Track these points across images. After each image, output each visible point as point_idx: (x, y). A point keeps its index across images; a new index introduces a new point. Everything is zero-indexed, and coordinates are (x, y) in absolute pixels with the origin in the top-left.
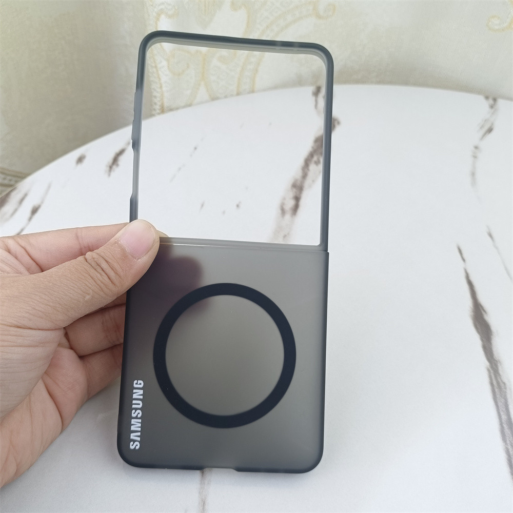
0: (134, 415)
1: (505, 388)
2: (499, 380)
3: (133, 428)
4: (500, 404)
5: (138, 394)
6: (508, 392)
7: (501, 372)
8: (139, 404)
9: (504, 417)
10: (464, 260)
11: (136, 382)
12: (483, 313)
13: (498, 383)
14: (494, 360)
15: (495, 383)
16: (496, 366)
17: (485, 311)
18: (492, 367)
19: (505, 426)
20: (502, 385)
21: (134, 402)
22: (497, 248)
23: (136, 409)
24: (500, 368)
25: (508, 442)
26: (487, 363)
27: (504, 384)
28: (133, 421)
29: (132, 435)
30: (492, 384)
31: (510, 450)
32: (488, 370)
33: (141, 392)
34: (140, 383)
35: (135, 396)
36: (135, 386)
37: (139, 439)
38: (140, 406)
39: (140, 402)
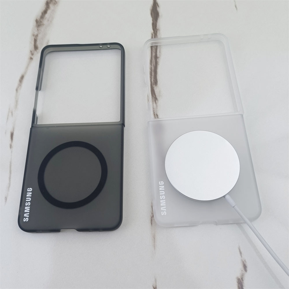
0: (26, 205)
3: (26, 211)
5: (29, 194)
7: (158, 34)
8: (29, 199)
9: (154, 54)
11: (28, 189)
12: (157, 7)
14: (156, 29)
16: (157, 32)
17: (158, 6)
19: (153, 58)
21: (27, 198)
23: (28, 202)
25: (153, 65)
26: (152, 31)
28: (26, 208)
29: (25, 214)
32: (152, 34)
33: (31, 193)
34: (31, 189)
35: (27, 196)
36: (28, 191)
37: (28, 216)
38: (30, 200)
39: (30, 198)
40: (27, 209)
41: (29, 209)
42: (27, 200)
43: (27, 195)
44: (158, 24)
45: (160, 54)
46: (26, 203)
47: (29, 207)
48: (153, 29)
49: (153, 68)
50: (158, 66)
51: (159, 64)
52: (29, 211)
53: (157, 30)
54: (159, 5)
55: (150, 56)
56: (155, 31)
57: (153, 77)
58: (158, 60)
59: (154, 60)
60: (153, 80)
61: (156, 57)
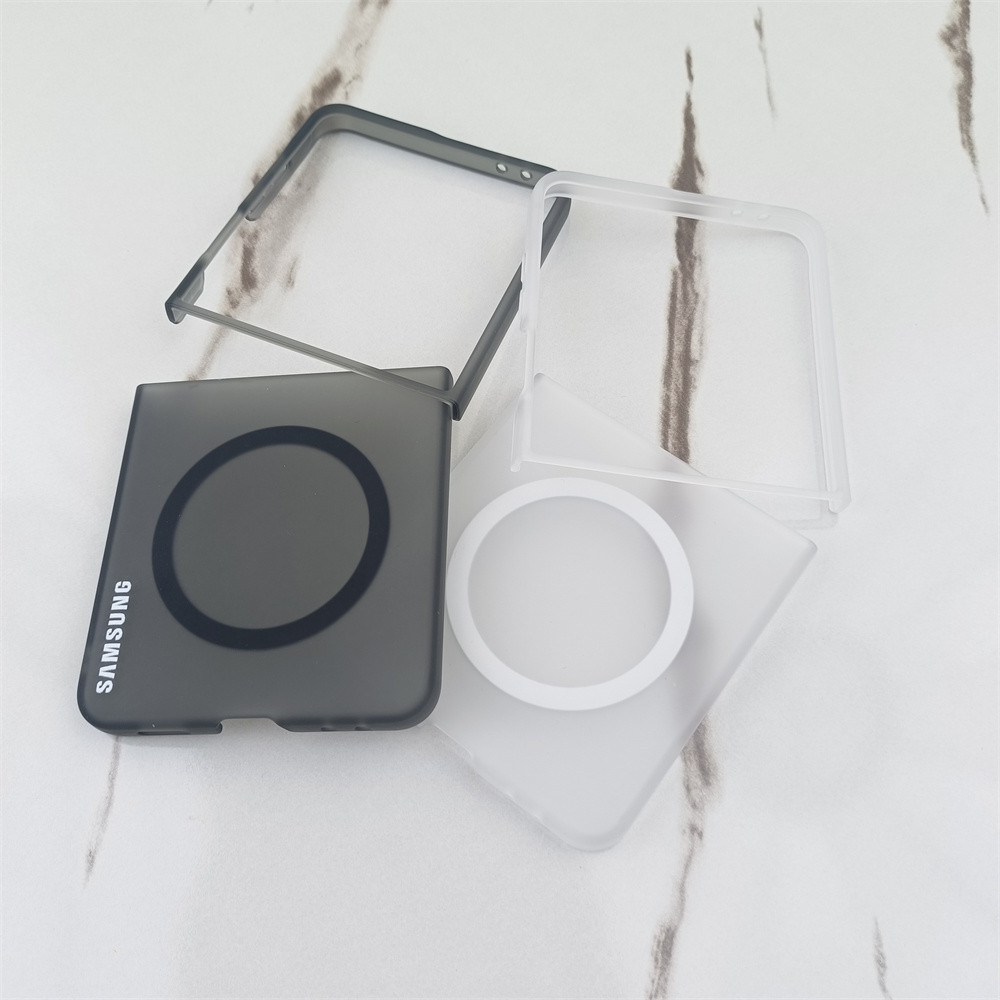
0: (109, 637)
1: (696, 303)
2: (689, 289)
3: (105, 658)
4: (677, 327)
5: (120, 603)
6: (699, 307)
7: (696, 276)
8: (120, 619)
9: (678, 348)
10: (691, 77)
11: (119, 584)
12: (698, 174)
13: (685, 295)
14: (691, 255)
15: (679, 294)
16: (692, 266)
17: (701, 171)
18: (682, 267)
19: (676, 362)
20: (691, 297)
21: (112, 616)
22: (763, 50)
23: (114, 627)
24: (697, 270)
25: (673, 386)
26: (677, 262)
27: (697, 295)
28: (107, 647)
29: (102, 669)
30: (673, 296)
31: (672, 399)
32: (675, 274)
33: (126, 599)
34: (126, 586)
35: (114, 607)
36: (117, 590)
37: (112, 675)
38: (120, 623)
39: (122, 616)
40: (111, 652)
41: (117, 652)
42: (111, 623)
43: (113, 605)
44: (696, 238)
45: (701, 351)
46: (110, 631)
47: (118, 645)
48: (680, 256)
49: (673, 401)
50: (693, 394)
51: (695, 387)
52: (116, 659)
53: (695, 258)
54: (703, 167)
55: (666, 353)
56: (687, 263)
57: (671, 432)
58: (692, 372)
59: (677, 369)
60: (673, 444)
61: (687, 361)
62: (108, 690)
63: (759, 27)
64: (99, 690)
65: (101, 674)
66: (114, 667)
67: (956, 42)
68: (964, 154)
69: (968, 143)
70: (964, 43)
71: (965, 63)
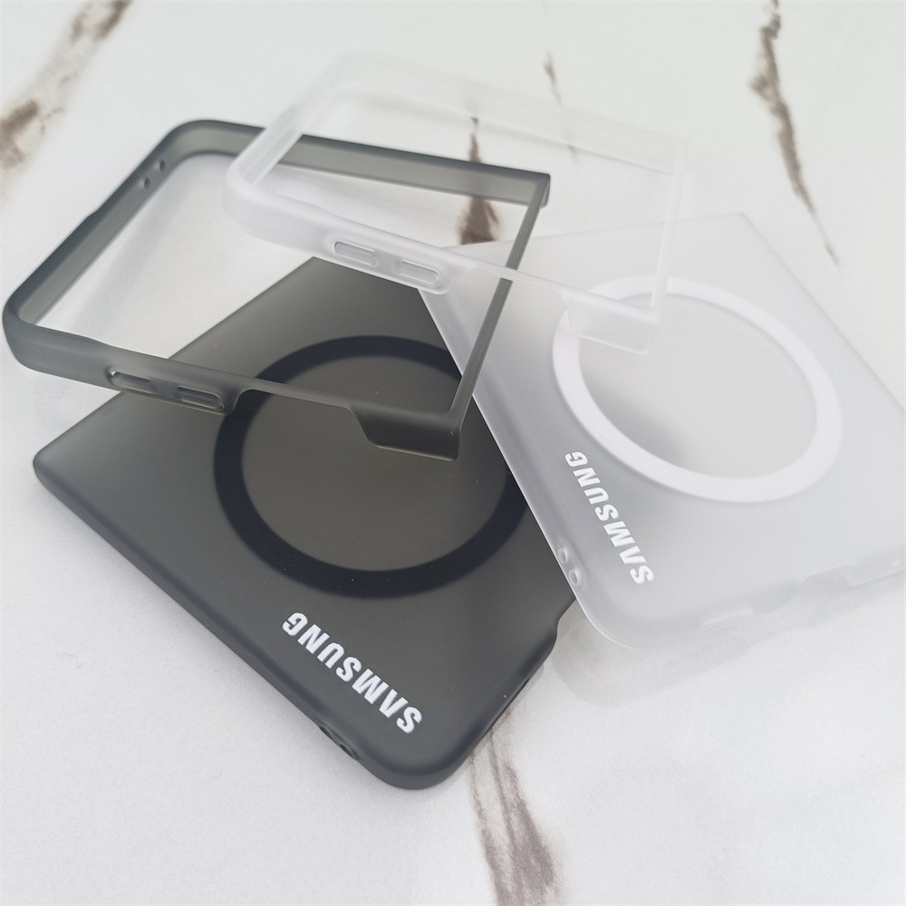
3: (371, 698)
5: (313, 639)
11: (286, 626)
28: (358, 687)
29: (383, 709)
34: (297, 620)
36: (293, 632)
37: (403, 702)
38: (341, 653)
39: (334, 646)
40: (370, 686)
41: (376, 679)
43: (308, 647)
47: (368, 673)
62: (418, 717)
63: (550, 71)
64: (409, 728)
65: (388, 713)
66: (393, 694)
67: (769, 91)
68: (798, 202)
69: (801, 190)
70: (777, 94)
71: (782, 111)
